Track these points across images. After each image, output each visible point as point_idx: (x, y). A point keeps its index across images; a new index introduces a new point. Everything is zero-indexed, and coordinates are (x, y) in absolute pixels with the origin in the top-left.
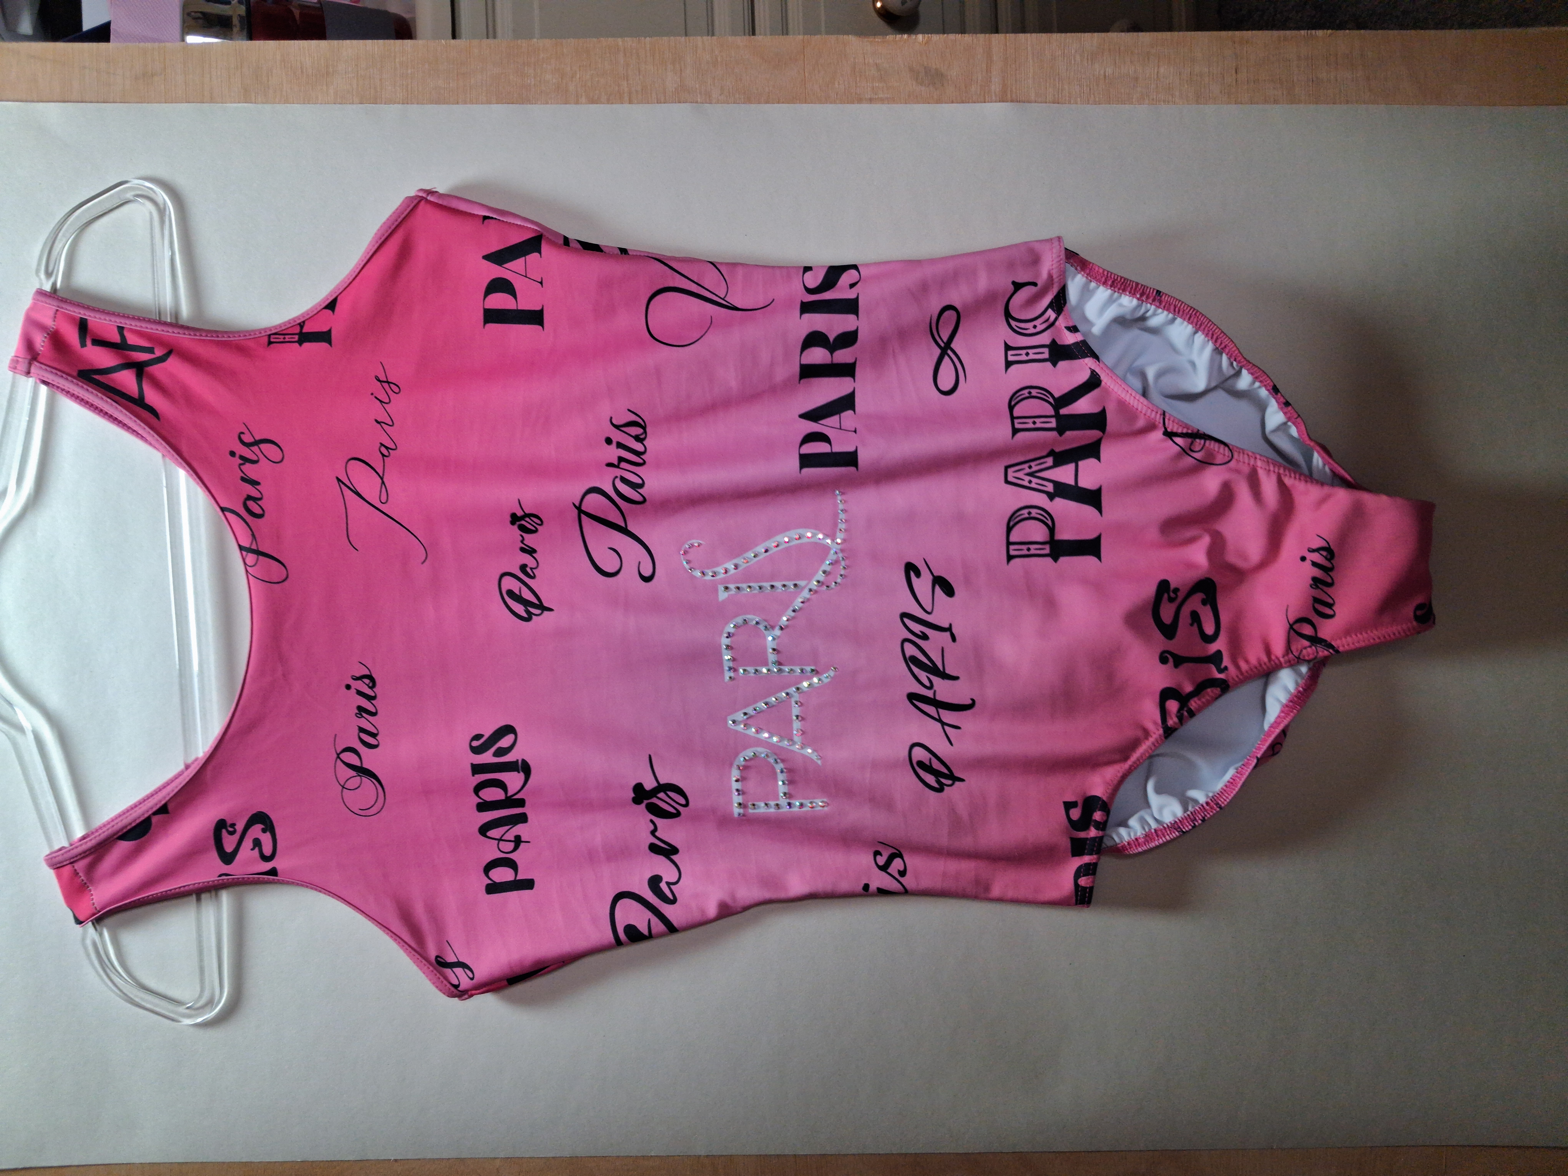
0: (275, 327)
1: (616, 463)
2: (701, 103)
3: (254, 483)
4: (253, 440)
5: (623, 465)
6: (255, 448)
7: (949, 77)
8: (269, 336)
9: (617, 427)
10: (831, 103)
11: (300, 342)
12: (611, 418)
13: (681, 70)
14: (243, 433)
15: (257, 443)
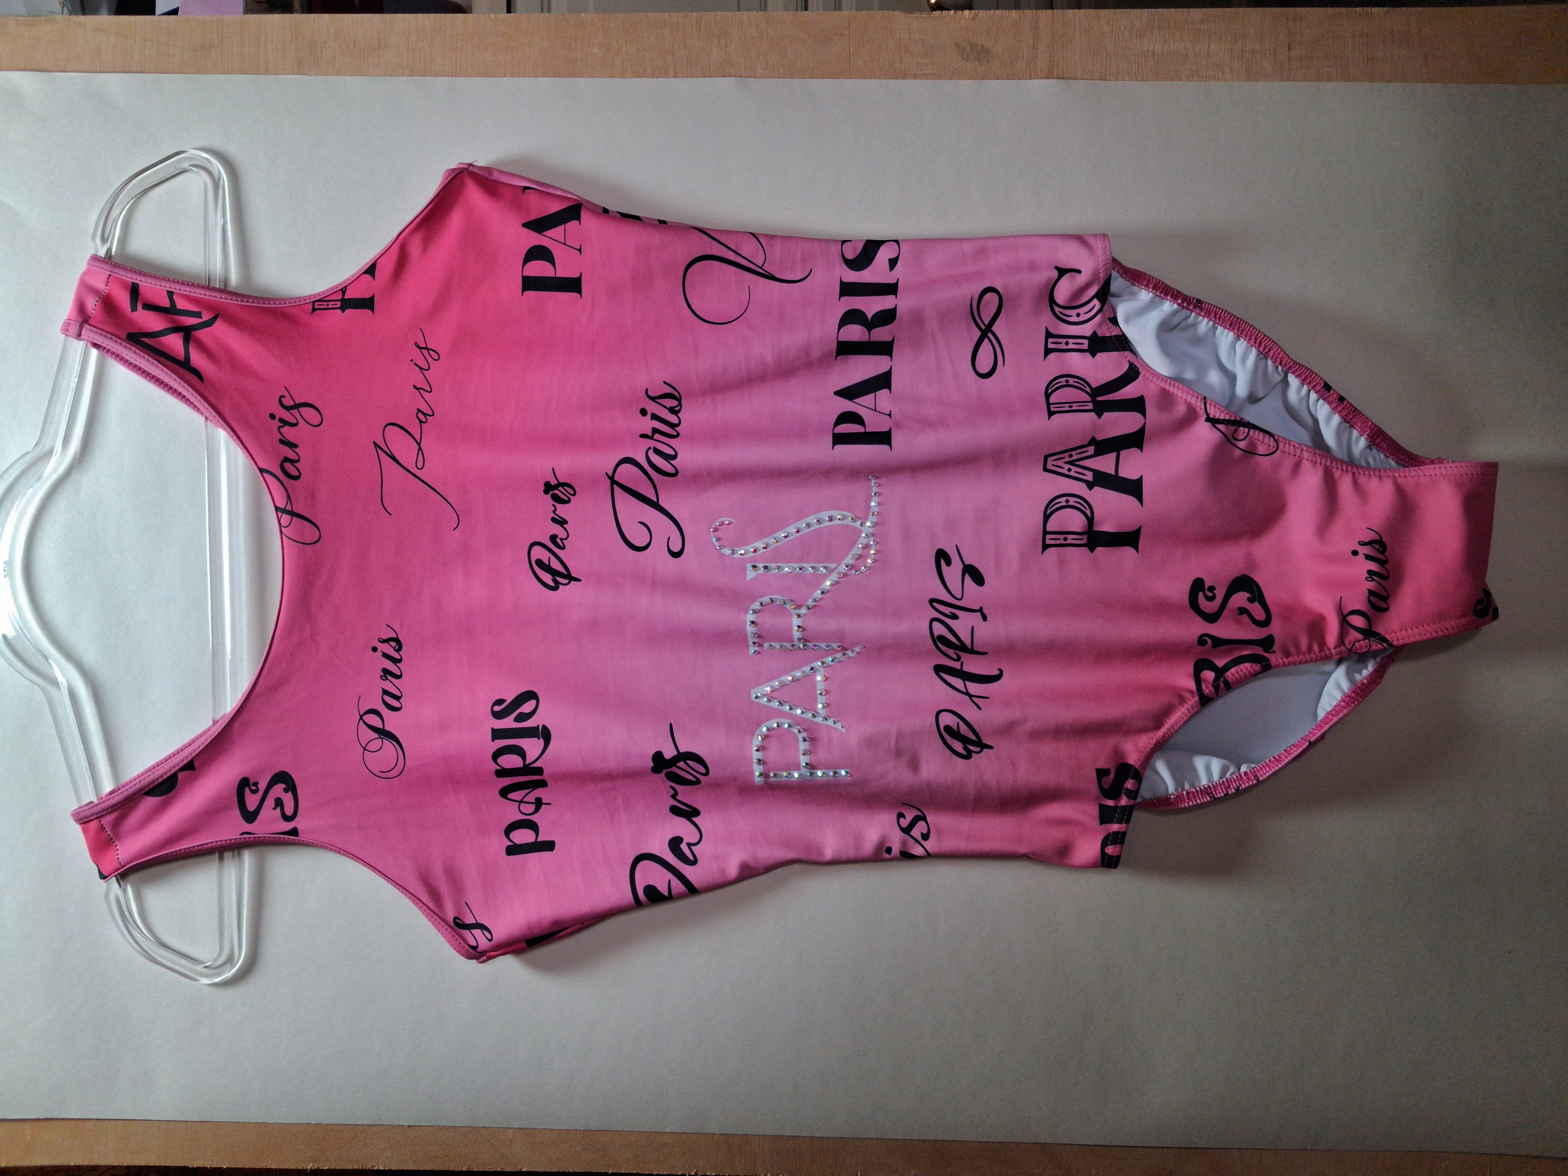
0: (319, 294)
1: (650, 435)
2: (745, 77)
3: (292, 445)
4: (293, 404)
5: (657, 436)
6: (295, 412)
7: (995, 53)
8: (314, 302)
9: (653, 399)
10: (875, 78)
11: (343, 308)
12: (647, 390)
13: (726, 45)
14: (284, 397)
15: (297, 406)
